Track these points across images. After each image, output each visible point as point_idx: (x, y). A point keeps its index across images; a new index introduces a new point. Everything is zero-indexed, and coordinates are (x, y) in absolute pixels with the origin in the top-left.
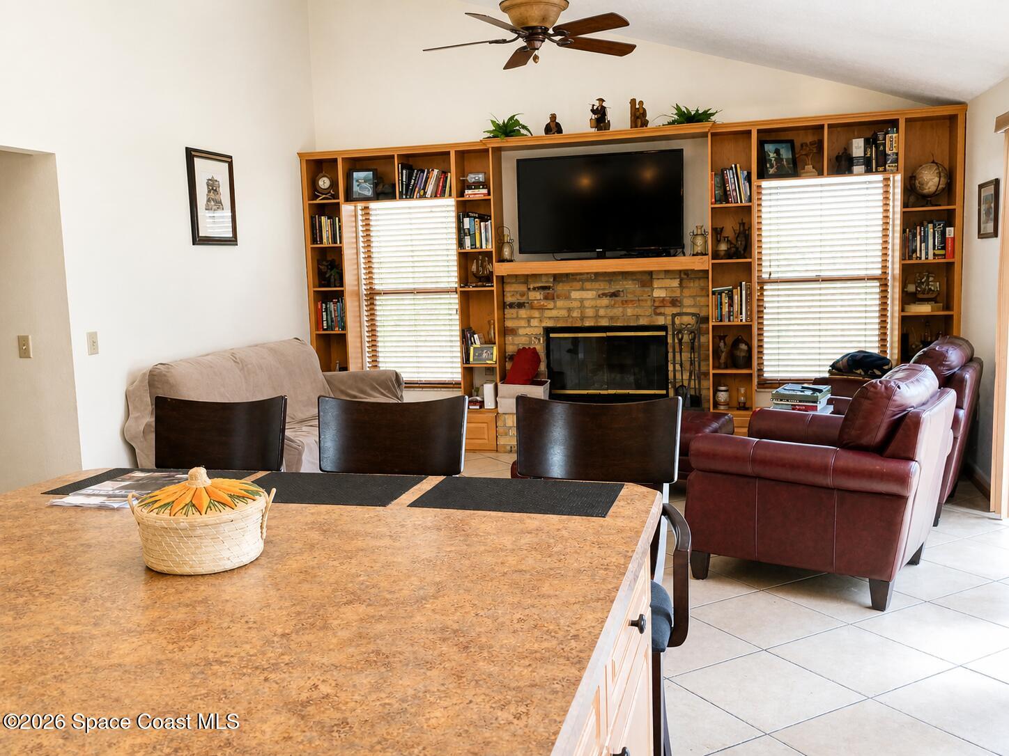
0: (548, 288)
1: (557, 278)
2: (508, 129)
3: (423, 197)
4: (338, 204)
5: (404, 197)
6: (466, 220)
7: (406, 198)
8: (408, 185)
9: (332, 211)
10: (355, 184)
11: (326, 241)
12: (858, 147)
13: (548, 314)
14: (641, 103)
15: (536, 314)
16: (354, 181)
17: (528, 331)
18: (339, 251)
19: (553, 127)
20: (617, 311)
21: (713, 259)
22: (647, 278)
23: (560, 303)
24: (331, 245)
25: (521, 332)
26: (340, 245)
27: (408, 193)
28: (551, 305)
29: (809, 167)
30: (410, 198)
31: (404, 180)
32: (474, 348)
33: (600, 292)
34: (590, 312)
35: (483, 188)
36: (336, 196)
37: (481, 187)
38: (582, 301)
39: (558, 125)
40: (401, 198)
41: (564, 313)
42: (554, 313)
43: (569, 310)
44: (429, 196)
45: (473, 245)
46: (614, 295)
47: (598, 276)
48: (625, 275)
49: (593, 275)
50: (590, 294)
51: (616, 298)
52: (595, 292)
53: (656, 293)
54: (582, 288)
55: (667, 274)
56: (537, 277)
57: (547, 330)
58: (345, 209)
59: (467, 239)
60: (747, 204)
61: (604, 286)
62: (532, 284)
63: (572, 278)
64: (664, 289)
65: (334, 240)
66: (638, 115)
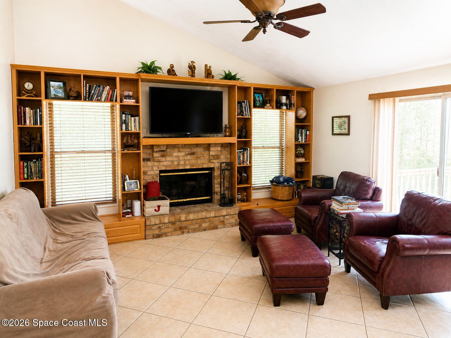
0: (164, 151)
1: (168, 146)
2: (149, 69)
3: (99, 101)
4: (40, 101)
5: (87, 100)
6: (124, 115)
7: (88, 100)
8: (90, 93)
9: (36, 105)
10: (52, 89)
11: (29, 123)
12: (284, 99)
13: (161, 164)
14: (210, 67)
15: (156, 164)
16: (51, 88)
17: (152, 173)
18: (40, 130)
19: (171, 71)
20: (193, 162)
21: (238, 138)
22: (208, 147)
23: (169, 159)
24: (32, 126)
25: (149, 173)
26: (41, 126)
27: (89, 98)
28: (163, 159)
29: (268, 105)
30: (91, 100)
31: (87, 90)
32: (127, 182)
33: (187, 153)
34: (182, 163)
35: (133, 99)
36: (38, 95)
37: (132, 98)
38: (178, 157)
39: (174, 71)
40: (85, 100)
41: (170, 163)
42: (165, 163)
43: (173, 162)
44: (103, 101)
45: (127, 128)
46: (193, 154)
47: (185, 146)
48: (197, 145)
49: (183, 145)
50: (183, 154)
51: (193, 156)
52: (184, 153)
53: (211, 153)
54: (179, 151)
55: (216, 145)
56: (158, 146)
57: (161, 172)
58: (45, 103)
59: (124, 126)
60: (249, 117)
61: (188, 151)
62: (155, 150)
63: (174, 146)
64: (214, 151)
65: (36, 123)
66: (208, 73)
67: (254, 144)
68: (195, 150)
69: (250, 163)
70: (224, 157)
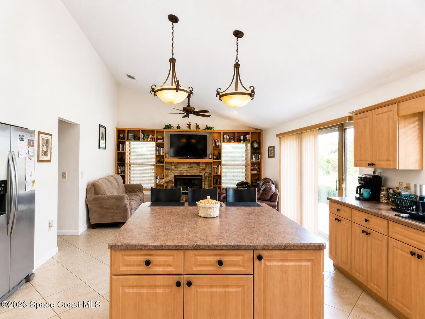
0: (177, 165)
1: (178, 163)
2: (168, 127)
3: (147, 141)
4: (125, 141)
6: (158, 147)
8: (143, 138)
9: (124, 143)
11: (121, 150)
12: (242, 137)
13: (175, 172)
14: (198, 124)
15: (173, 172)
16: (129, 136)
17: (171, 176)
18: (125, 153)
19: (178, 127)
20: (191, 171)
21: (213, 160)
22: (198, 164)
23: (179, 169)
24: (122, 151)
25: (169, 176)
28: (176, 169)
29: (233, 141)
32: (158, 180)
34: (185, 172)
35: (161, 140)
36: (125, 139)
38: (183, 169)
39: (180, 127)
40: (142, 141)
41: (179, 171)
42: (177, 171)
43: (181, 171)
44: (149, 141)
45: (159, 154)
47: (187, 163)
48: (194, 163)
50: (186, 167)
51: (191, 168)
53: (201, 168)
54: (184, 166)
55: (203, 163)
56: (173, 162)
57: (175, 176)
58: (127, 143)
59: (158, 152)
60: (220, 148)
61: (189, 166)
62: (172, 164)
63: (182, 163)
64: (202, 166)
65: (123, 150)
66: (197, 127)
67: (223, 163)
68: (192, 165)
69: (221, 173)
70: (208, 170)
